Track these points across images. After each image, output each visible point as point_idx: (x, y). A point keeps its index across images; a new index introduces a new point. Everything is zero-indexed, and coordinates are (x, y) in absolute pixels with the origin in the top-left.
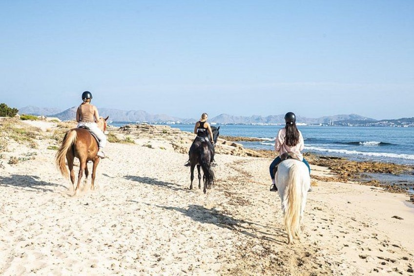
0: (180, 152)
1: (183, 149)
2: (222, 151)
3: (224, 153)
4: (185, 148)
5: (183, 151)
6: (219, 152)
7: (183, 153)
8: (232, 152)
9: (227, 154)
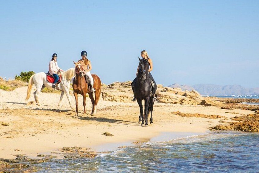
0: (109, 100)
1: (111, 97)
2: (170, 100)
3: (172, 103)
4: (113, 96)
5: (111, 99)
6: (167, 102)
7: (112, 101)
8: (181, 101)
9: (175, 103)
